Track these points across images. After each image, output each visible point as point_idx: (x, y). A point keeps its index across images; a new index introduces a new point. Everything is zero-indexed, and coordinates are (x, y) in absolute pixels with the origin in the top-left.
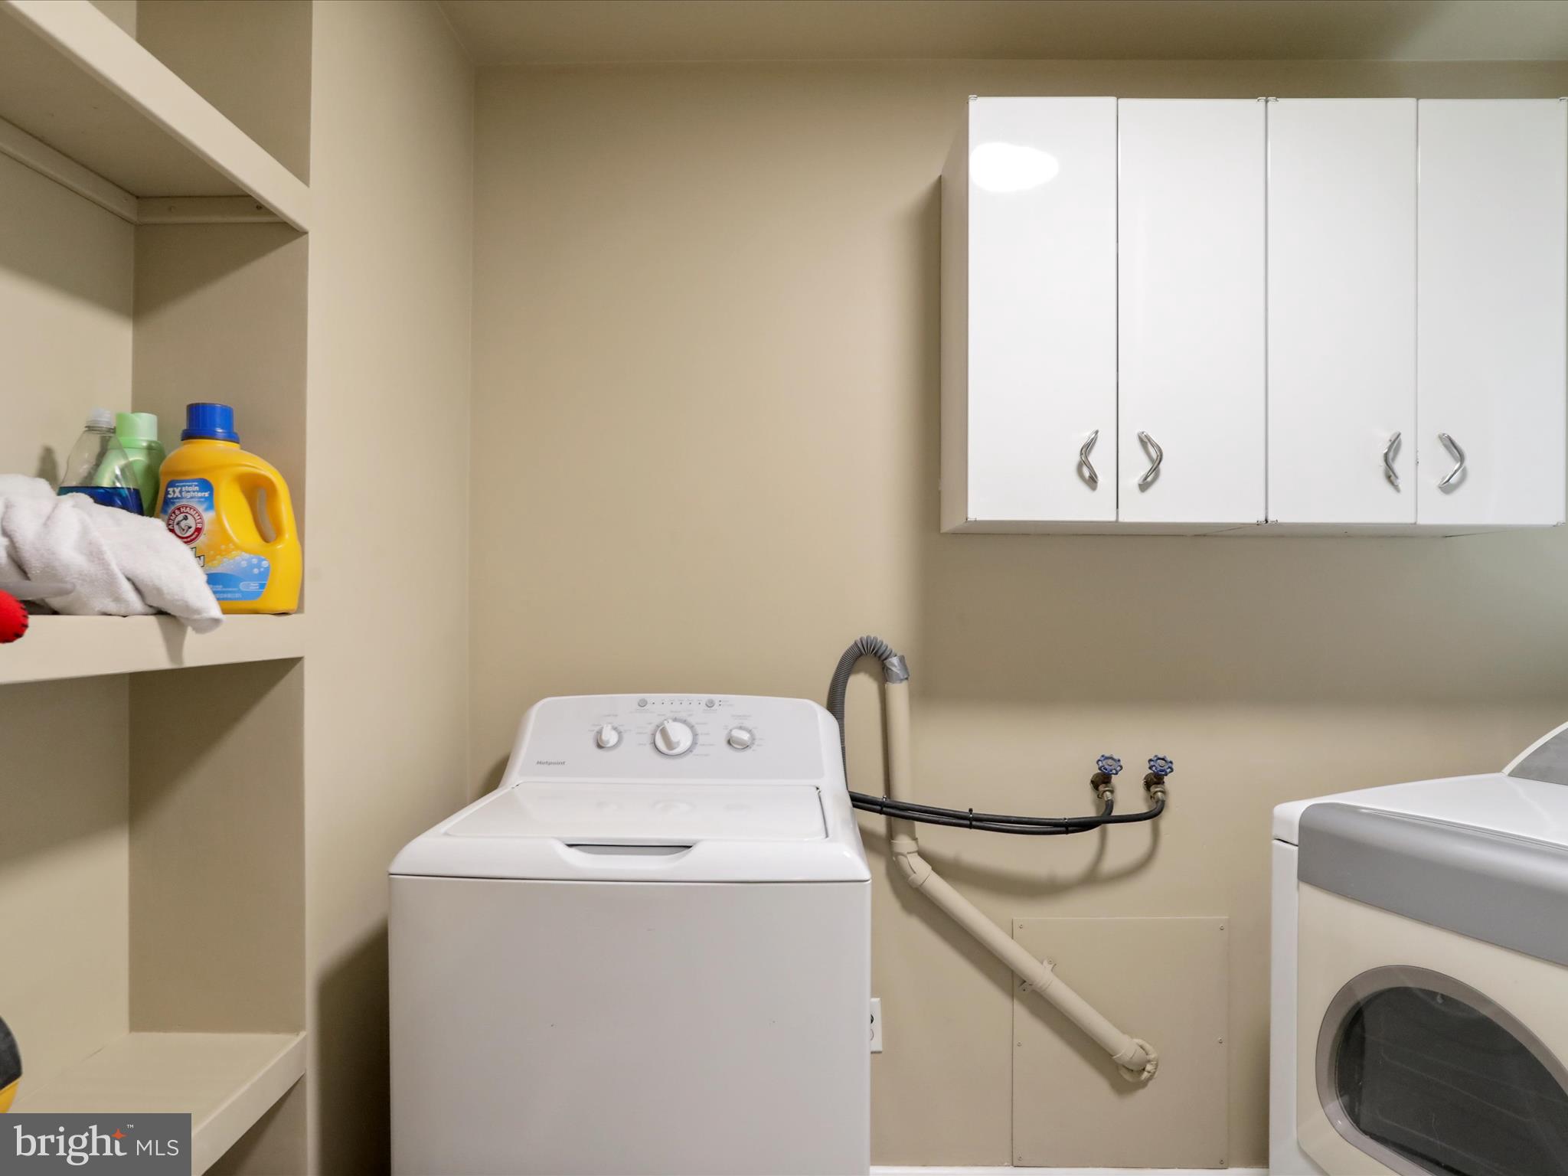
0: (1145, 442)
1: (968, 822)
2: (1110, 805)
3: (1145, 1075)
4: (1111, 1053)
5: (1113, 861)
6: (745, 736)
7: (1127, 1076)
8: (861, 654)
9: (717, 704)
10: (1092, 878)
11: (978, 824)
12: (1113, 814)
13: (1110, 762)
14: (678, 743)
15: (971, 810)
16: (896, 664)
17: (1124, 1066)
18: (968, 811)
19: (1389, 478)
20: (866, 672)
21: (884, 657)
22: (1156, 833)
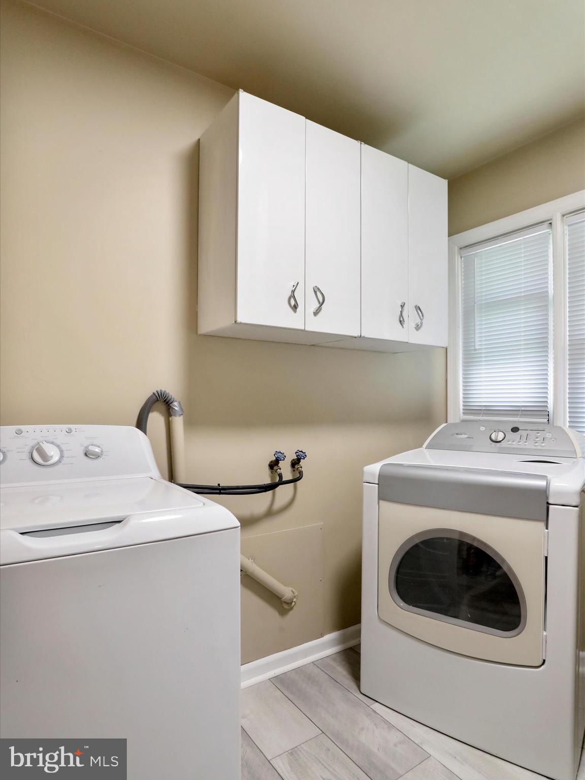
0: (316, 290)
1: (218, 491)
2: (280, 476)
3: (293, 603)
4: (280, 597)
5: (278, 504)
6: (97, 450)
7: (286, 606)
8: (158, 400)
9: (74, 430)
10: (270, 513)
11: (224, 491)
12: (283, 480)
13: (280, 454)
14: (52, 457)
15: (219, 485)
16: (177, 405)
17: (285, 602)
18: (217, 485)
19: (400, 321)
20: (157, 411)
21: (170, 402)
22: (295, 488)
